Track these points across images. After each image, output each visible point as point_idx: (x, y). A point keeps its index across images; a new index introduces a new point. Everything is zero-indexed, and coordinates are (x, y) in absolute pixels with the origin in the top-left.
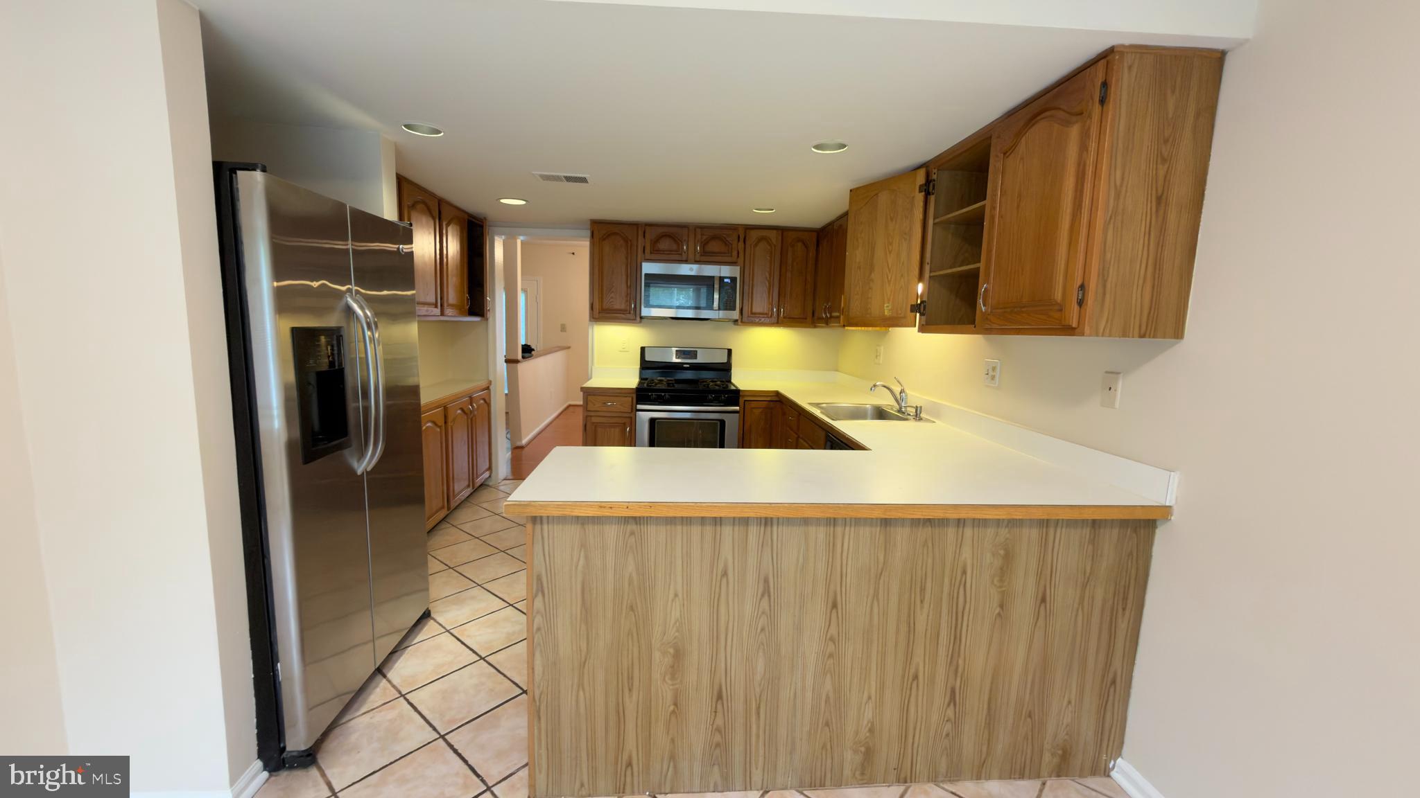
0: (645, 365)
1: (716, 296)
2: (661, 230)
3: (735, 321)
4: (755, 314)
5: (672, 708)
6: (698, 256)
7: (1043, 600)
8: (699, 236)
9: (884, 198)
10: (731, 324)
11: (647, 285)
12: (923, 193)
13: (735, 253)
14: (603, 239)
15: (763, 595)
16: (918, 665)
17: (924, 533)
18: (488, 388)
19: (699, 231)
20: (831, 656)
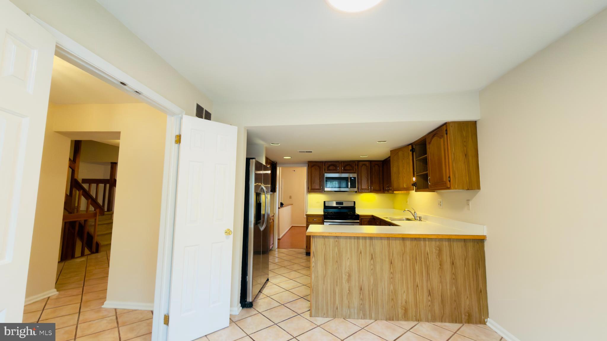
0: (326, 207)
1: (349, 184)
2: (330, 163)
3: (356, 192)
4: (363, 189)
5: (348, 292)
6: (342, 171)
7: (453, 264)
8: (342, 165)
9: (400, 153)
10: (354, 193)
11: (326, 181)
12: (411, 152)
13: (355, 170)
14: (312, 167)
15: (371, 259)
16: (418, 282)
17: (415, 243)
18: (273, 216)
19: (342, 163)
20: (392, 278)
